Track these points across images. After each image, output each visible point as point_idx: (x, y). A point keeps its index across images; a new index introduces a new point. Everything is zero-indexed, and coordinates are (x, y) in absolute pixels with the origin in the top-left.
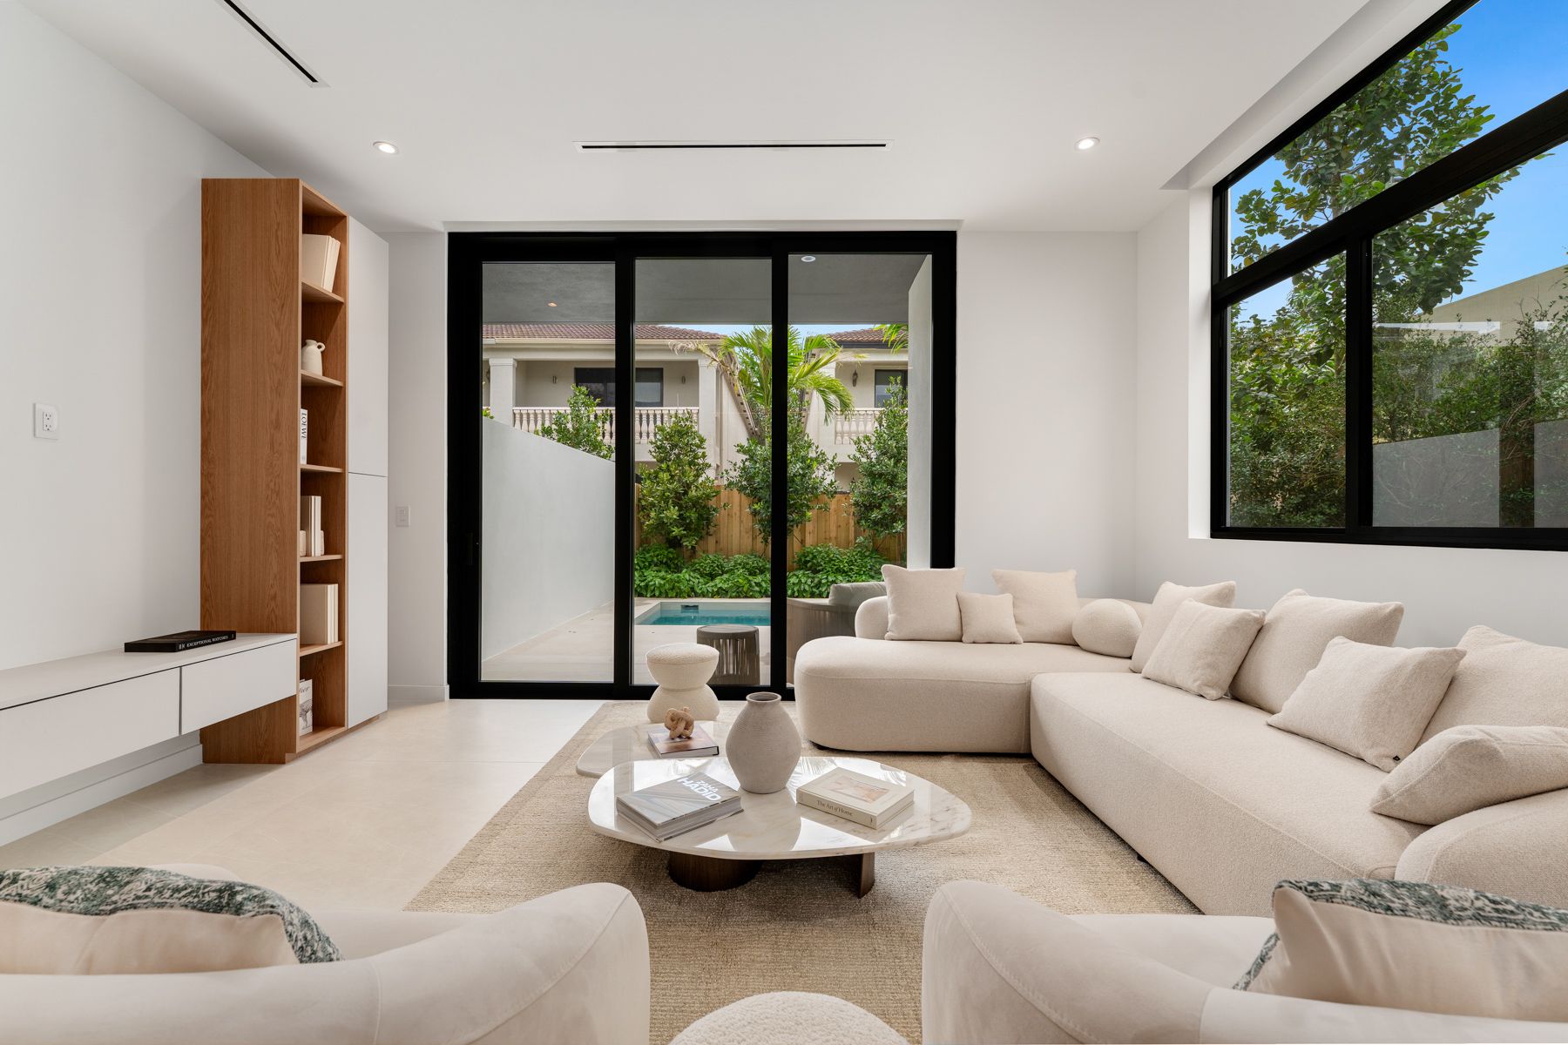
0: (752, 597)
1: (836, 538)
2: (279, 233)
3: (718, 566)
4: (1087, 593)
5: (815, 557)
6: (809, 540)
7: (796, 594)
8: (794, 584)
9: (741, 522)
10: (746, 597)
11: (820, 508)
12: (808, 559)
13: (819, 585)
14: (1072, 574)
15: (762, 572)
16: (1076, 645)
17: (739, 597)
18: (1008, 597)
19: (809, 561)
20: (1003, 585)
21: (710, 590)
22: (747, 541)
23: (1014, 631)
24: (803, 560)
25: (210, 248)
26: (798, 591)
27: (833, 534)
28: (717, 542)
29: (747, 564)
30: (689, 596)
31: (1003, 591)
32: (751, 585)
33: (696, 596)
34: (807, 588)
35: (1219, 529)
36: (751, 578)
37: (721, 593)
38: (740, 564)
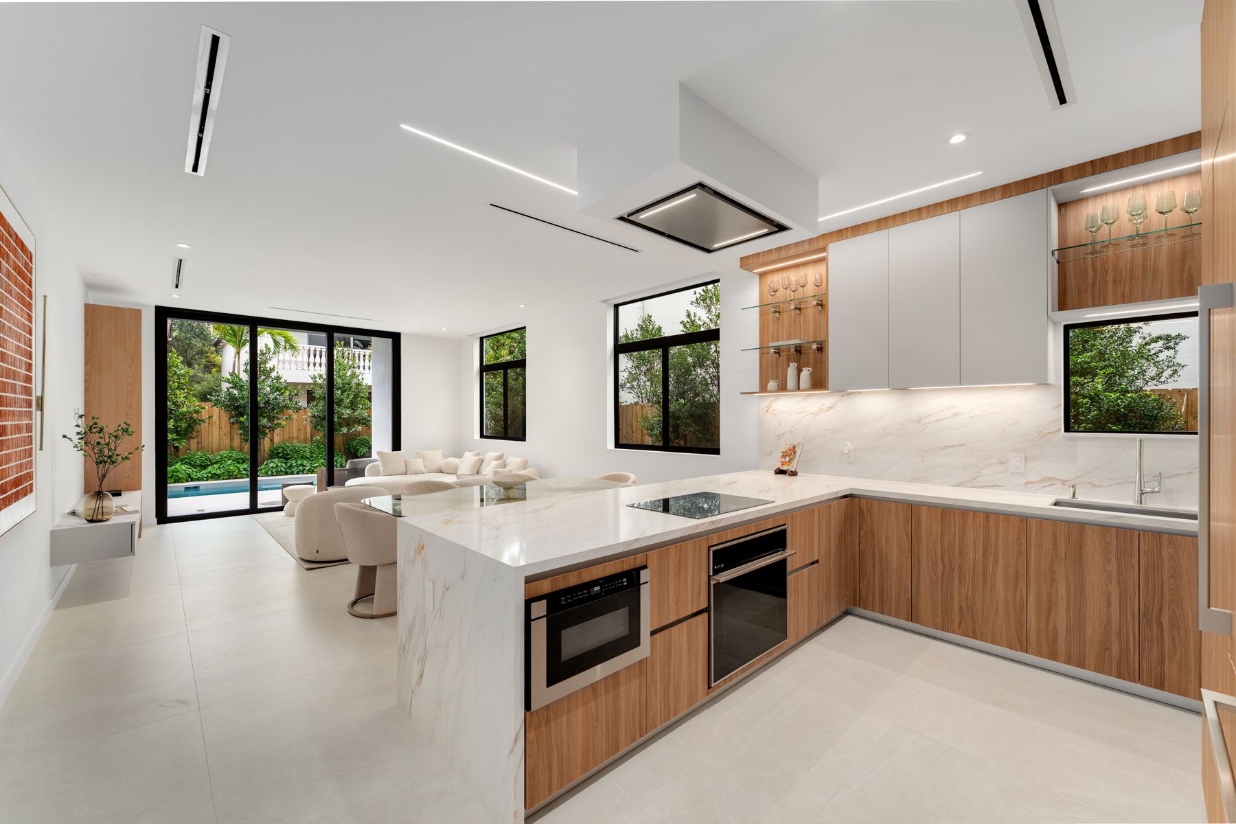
0: (240, 478)
1: (297, 437)
2: (131, 330)
3: (206, 459)
4: (445, 457)
5: (284, 450)
6: (277, 439)
7: (275, 473)
8: (272, 467)
9: (220, 428)
10: (236, 478)
11: (286, 419)
12: (279, 451)
13: (291, 467)
14: (441, 451)
15: (244, 462)
16: (443, 473)
17: (230, 479)
18: (421, 459)
19: (280, 453)
20: (419, 456)
21: (205, 475)
22: (226, 441)
23: (424, 470)
24: (276, 452)
25: (90, 332)
26: (276, 471)
27: (295, 435)
28: (198, 443)
29: (232, 457)
30: (187, 481)
31: (420, 457)
32: (239, 470)
33: (191, 481)
34: (282, 469)
35: (482, 436)
36: (239, 465)
37: (215, 476)
38: (226, 457)
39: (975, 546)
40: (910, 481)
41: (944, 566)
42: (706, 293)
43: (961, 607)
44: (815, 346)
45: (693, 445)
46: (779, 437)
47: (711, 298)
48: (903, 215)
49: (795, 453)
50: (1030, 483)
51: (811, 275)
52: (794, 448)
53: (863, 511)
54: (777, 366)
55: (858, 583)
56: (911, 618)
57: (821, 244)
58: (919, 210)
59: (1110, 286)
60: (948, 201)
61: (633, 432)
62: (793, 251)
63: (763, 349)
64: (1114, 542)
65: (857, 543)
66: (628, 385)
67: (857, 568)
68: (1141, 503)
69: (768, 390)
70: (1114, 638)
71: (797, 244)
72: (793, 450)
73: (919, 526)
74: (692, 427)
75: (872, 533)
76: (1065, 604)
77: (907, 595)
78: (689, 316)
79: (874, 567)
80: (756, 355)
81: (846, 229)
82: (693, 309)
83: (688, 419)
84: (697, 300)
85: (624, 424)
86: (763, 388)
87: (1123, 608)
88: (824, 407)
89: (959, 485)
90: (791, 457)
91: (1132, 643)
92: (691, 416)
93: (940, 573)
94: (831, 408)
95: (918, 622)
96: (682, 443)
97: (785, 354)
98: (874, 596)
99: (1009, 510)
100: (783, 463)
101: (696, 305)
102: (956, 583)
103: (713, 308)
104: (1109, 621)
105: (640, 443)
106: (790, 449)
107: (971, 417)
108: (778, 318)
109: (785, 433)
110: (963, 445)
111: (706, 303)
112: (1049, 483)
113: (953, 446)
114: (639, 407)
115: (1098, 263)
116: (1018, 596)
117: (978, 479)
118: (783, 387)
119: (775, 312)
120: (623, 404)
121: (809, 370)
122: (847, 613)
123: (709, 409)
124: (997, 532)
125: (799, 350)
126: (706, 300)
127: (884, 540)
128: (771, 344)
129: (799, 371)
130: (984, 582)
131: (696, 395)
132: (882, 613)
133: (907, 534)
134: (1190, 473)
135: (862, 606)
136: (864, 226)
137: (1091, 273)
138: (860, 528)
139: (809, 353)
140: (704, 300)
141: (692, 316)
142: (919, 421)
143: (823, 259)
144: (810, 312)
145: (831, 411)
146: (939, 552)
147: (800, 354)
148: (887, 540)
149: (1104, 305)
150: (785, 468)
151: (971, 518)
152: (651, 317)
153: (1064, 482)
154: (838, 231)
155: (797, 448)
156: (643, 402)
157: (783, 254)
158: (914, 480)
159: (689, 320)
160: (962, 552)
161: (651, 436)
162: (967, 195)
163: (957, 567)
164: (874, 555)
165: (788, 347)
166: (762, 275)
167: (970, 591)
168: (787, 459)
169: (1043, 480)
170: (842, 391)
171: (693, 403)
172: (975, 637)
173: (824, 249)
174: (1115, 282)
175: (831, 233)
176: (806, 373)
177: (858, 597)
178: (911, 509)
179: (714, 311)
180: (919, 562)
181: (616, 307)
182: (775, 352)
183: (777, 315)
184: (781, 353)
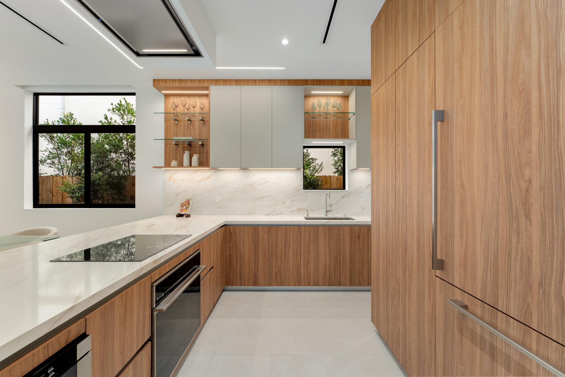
39: (281, 242)
40: (248, 215)
41: (269, 254)
42: (120, 106)
43: (276, 273)
44: (200, 143)
45: (110, 202)
46: (177, 195)
47: (124, 110)
48: (248, 80)
49: (189, 204)
50: (293, 211)
51: (199, 102)
52: (188, 201)
53: (231, 233)
54: (176, 152)
55: (229, 273)
56: (255, 284)
57: (206, 85)
58: (255, 80)
59: (317, 132)
60: (267, 80)
61: (53, 196)
62: (189, 84)
63: (167, 140)
64: (327, 232)
65: (228, 251)
66: (49, 161)
67: (228, 264)
68: (326, 216)
69: (171, 166)
70: (327, 270)
71: (192, 80)
72: (188, 202)
73: (258, 237)
74: (109, 191)
75: (236, 243)
76: (313, 261)
77: (253, 272)
78: (106, 118)
79: (237, 262)
80: (162, 144)
81: (220, 80)
82: (110, 115)
83: (106, 186)
84: (113, 109)
85: (44, 190)
86: (167, 164)
87: (330, 257)
88: (205, 177)
89: (268, 214)
90: (187, 206)
91: (332, 271)
92: (108, 183)
93: (267, 258)
94: (208, 178)
95: (258, 285)
96: (100, 202)
97: (181, 146)
98: (237, 277)
99: (294, 224)
100: (182, 210)
101: (112, 112)
102: (274, 261)
103: (125, 117)
104: (326, 264)
105: (60, 203)
106: (186, 202)
107: (272, 183)
108: (177, 124)
109: (182, 192)
110: (270, 196)
111: (120, 113)
112: (299, 211)
113: (265, 197)
114: (59, 178)
115: (314, 123)
116: (297, 262)
117: (275, 211)
118: (181, 165)
119: (176, 120)
120: (42, 175)
121: (197, 156)
122: (224, 290)
123: (122, 180)
124: (290, 234)
125: (190, 144)
126: (120, 111)
127: (242, 247)
128: (174, 138)
129: (191, 157)
130: (285, 259)
131: (113, 170)
132: (241, 286)
133: (253, 242)
134: (337, 203)
135: (231, 284)
136: (229, 81)
137: (312, 126)
138: (230, 242)
139: (196, 147)
140: (119, 110)
141: (109, 119)
142: (251, 185)
143: (207, 96)
144: (197, 124)
145: (208, 180)
146: (267, 248)
147: (191, 147)
148: (243, 246)
149: (316, 138)
150: (183, 213)
151: (280, 229)
152: (72, 114)
153: (304, 210)
154: (215, 80)
155: (190, 201)
156: (63, 174)
157: (183, 85)
158: (249, 214)
159: (106, 121)
160: (276, 246)
161: (72, 198)
162: (275, 80)
163: (274, 254)
164: (237, 257)
165: (184, 142)
166: (167, 96)
167: (280, 264)
168: (184, 207)
169: (297, 210)
170: (216, 169)
171: (110, 176)
172: (281, 285)
173: (207, 88)
174: (319, 131)
175: (212, 80)
176: (195, 158)
177: (229, 280)
178: (255, 228)
179: (126, 119)
180: (258, 255)
181: (36, 96)
182: (176, 144)
183: (177, 122)
184: (179, 145)
